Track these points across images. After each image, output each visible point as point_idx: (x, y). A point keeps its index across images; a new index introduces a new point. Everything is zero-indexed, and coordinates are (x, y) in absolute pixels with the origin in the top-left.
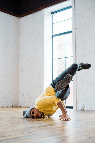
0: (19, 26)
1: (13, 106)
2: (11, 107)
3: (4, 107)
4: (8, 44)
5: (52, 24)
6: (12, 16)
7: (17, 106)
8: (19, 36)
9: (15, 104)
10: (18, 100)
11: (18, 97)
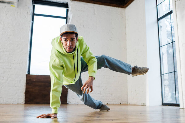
0: (125, 17)
1: (120, 104)
2: (119, 104)
3: (109, 104)
4: (112, 38)
5: (157, 5)
6: (115, 8)
7: (127, 103)
8: (126, 27)
9: (123, 102)
10: (127, 97)
11: (127, 93)
